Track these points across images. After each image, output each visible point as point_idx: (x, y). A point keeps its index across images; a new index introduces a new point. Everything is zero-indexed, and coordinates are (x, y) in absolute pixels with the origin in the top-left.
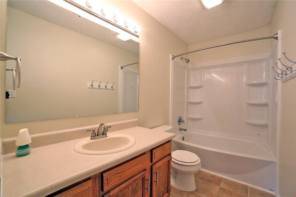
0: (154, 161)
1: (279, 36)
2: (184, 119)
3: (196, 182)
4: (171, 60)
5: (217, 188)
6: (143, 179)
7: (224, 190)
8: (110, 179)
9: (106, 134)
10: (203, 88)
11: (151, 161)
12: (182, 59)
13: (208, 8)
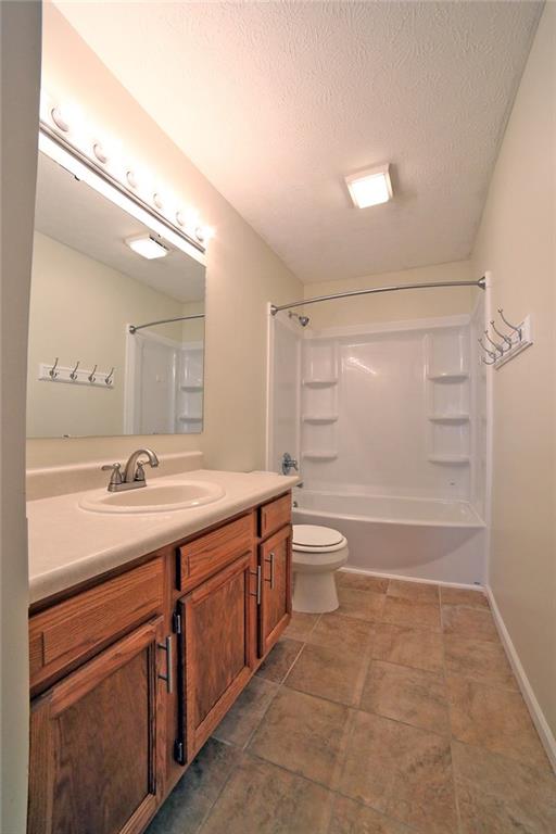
0: (265, 533)
1: (487, 282)
2: (296, 457)
3: (339, 594)
4: (269, 317)
5: (382, 598)
6: (246, 572)
7: (396, 599)
8: (193, 562)
9: (144, 480)
10: (336, 387)
11: (259, 534)
12: (290, 316)
13: (361, 207)
